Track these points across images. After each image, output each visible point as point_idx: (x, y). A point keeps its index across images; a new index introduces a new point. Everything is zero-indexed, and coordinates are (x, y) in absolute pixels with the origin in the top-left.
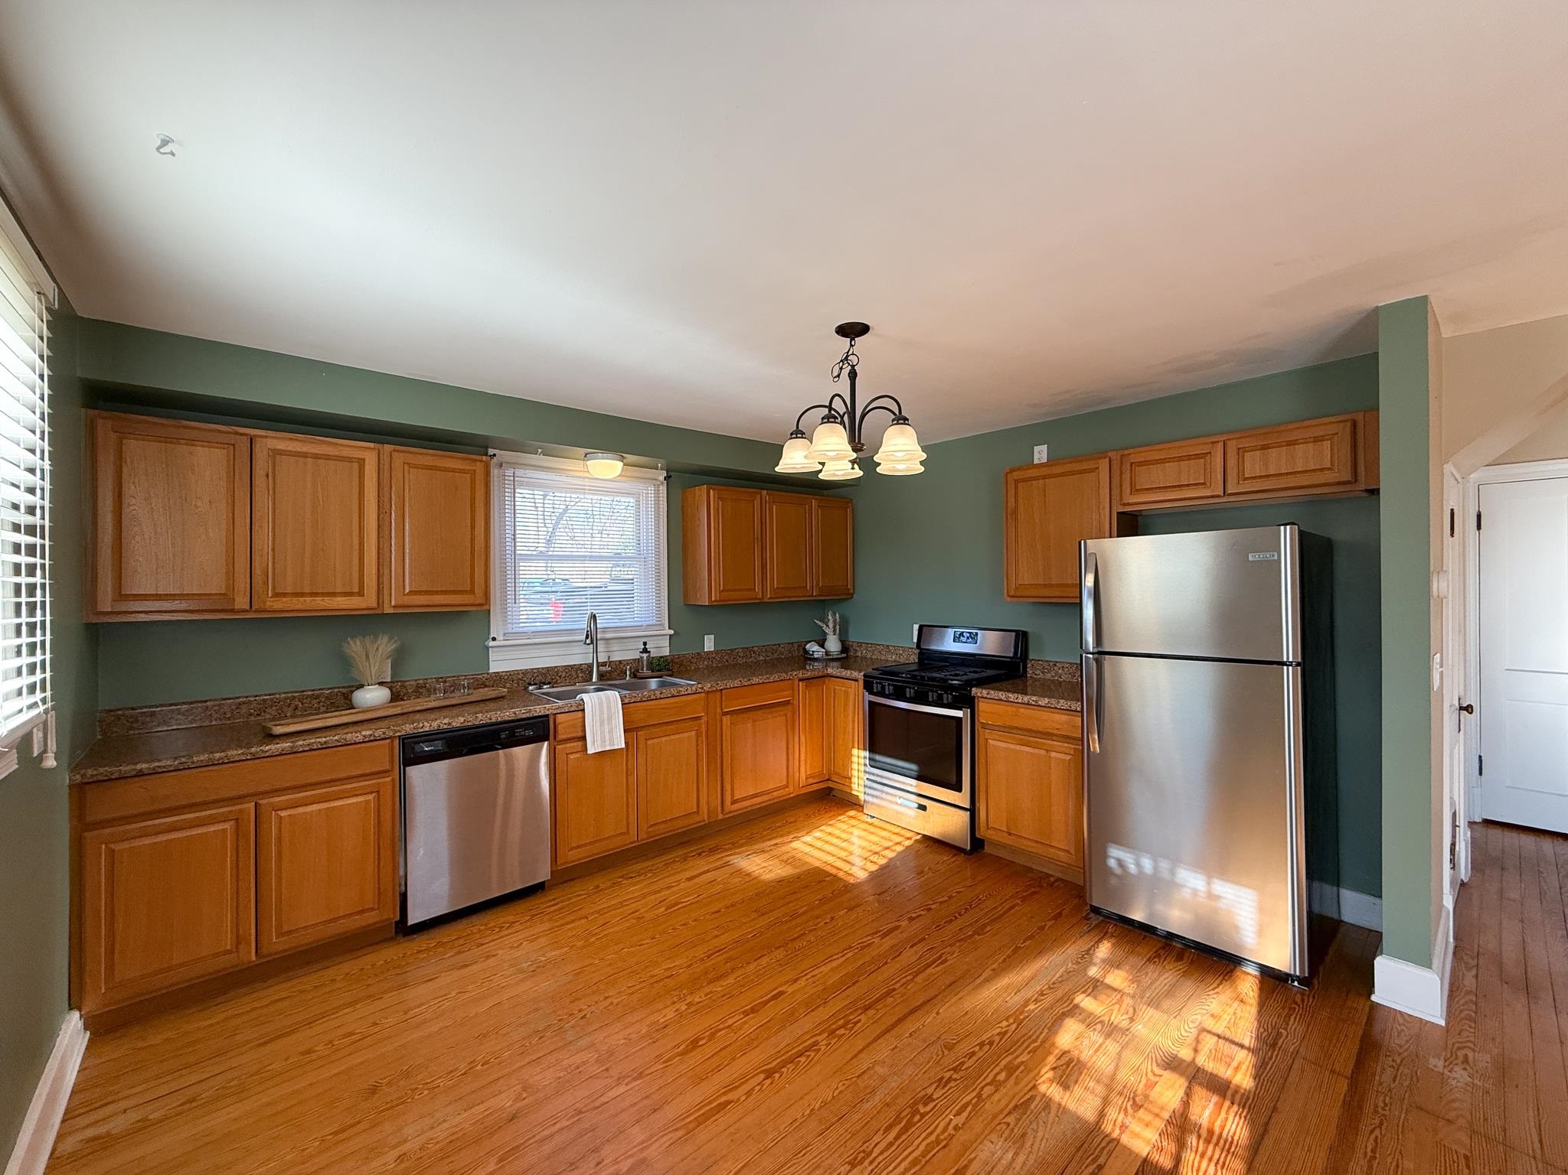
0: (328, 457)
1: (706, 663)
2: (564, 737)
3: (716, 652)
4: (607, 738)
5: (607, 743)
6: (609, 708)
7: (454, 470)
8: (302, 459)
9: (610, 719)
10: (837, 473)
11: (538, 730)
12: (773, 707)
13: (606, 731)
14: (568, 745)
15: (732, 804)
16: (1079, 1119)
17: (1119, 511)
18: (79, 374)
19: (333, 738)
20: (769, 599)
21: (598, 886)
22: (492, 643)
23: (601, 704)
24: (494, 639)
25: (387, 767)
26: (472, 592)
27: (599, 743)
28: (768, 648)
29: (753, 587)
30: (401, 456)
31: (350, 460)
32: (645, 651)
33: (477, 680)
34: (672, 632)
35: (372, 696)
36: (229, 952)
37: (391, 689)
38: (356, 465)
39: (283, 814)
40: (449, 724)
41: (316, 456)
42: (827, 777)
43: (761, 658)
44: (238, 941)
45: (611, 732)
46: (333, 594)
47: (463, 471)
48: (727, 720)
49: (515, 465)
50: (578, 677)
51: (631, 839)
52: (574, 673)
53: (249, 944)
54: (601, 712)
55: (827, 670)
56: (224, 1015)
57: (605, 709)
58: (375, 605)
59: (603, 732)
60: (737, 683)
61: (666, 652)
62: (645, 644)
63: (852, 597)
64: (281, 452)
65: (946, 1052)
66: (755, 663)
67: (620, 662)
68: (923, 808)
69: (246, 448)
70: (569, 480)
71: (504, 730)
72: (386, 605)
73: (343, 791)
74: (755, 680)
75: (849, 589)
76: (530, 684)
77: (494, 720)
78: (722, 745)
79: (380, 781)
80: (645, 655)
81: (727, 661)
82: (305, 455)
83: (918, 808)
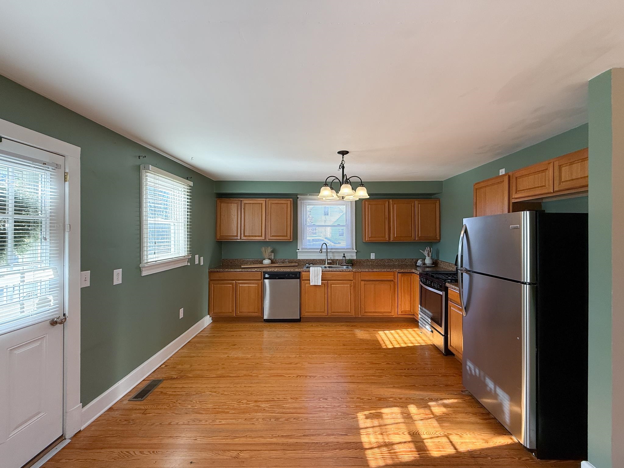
0: (255, 203)
1: (370, 263)
2: (304, 279)
3: (375, 260)
4: (316, 281)
5: (316, 283)
6: (317, 272)
7: (282, 204)
8: (250, 204)
9: (317, 275)
10: (350, 199)
11: (297, 276)
12: (385, 281)
13: (316, 279)
14: (306, 281)
15: (364, 313)
16: (358, 425)
17: (512, 202)
18: (214, 192)
19: (249, 270)
20: (392, 241)
21: (312, 325)
22: (297, 251)
23: (315, 271)
24: (298, 250)
25: (260, 279)
26: (287, 236)
27: (314, 282)
28: (400, 260)
29: (384, 236)
30: (270, 201)
31: (259, 204)
32: (344, 257)
33: (294, 261)
34: (356, 251)
35: (267, 262)
36: (231, 312)
37: (271, 261)
38: (260, 205)
39: (240, 285)
40: (274, 270)
41: (253, 203)
42: (413, 314)
43: (396, 264)
44: (233, 311)
45: (317, 279)
46: (256, 236)
47: (285, 204)
48: (363, 283)
49: (304, 199)
50: (323, 263)
51: (324, 314)
52: (322, 262)
53: (234, 312)
54: (315, 273)
55: (412, 270)
56: (228, 325)
57: (316, 272)
58: (264, 239)
59: (315, 279)
60: (367, 270)
61: (355, 258)
62: (344, 254)
63: (440, 241)
64: (247, 203)
65: (346, 394)
66: (393, 265)
67: (337, 259)
68: (432, 331)
69: (240, 203)
70: (319, 202)
71: (286, 274)
72: (267, 239)
73: (251, 283)
74: (375, 270)
75: (437, 238)
76: (307, 264)
77: (285, 271)
78: (361, 291)
79: (259, 282)
80: (344, 258)
81: (380, 263)
82: (251, 203)
83: (431, 331)
